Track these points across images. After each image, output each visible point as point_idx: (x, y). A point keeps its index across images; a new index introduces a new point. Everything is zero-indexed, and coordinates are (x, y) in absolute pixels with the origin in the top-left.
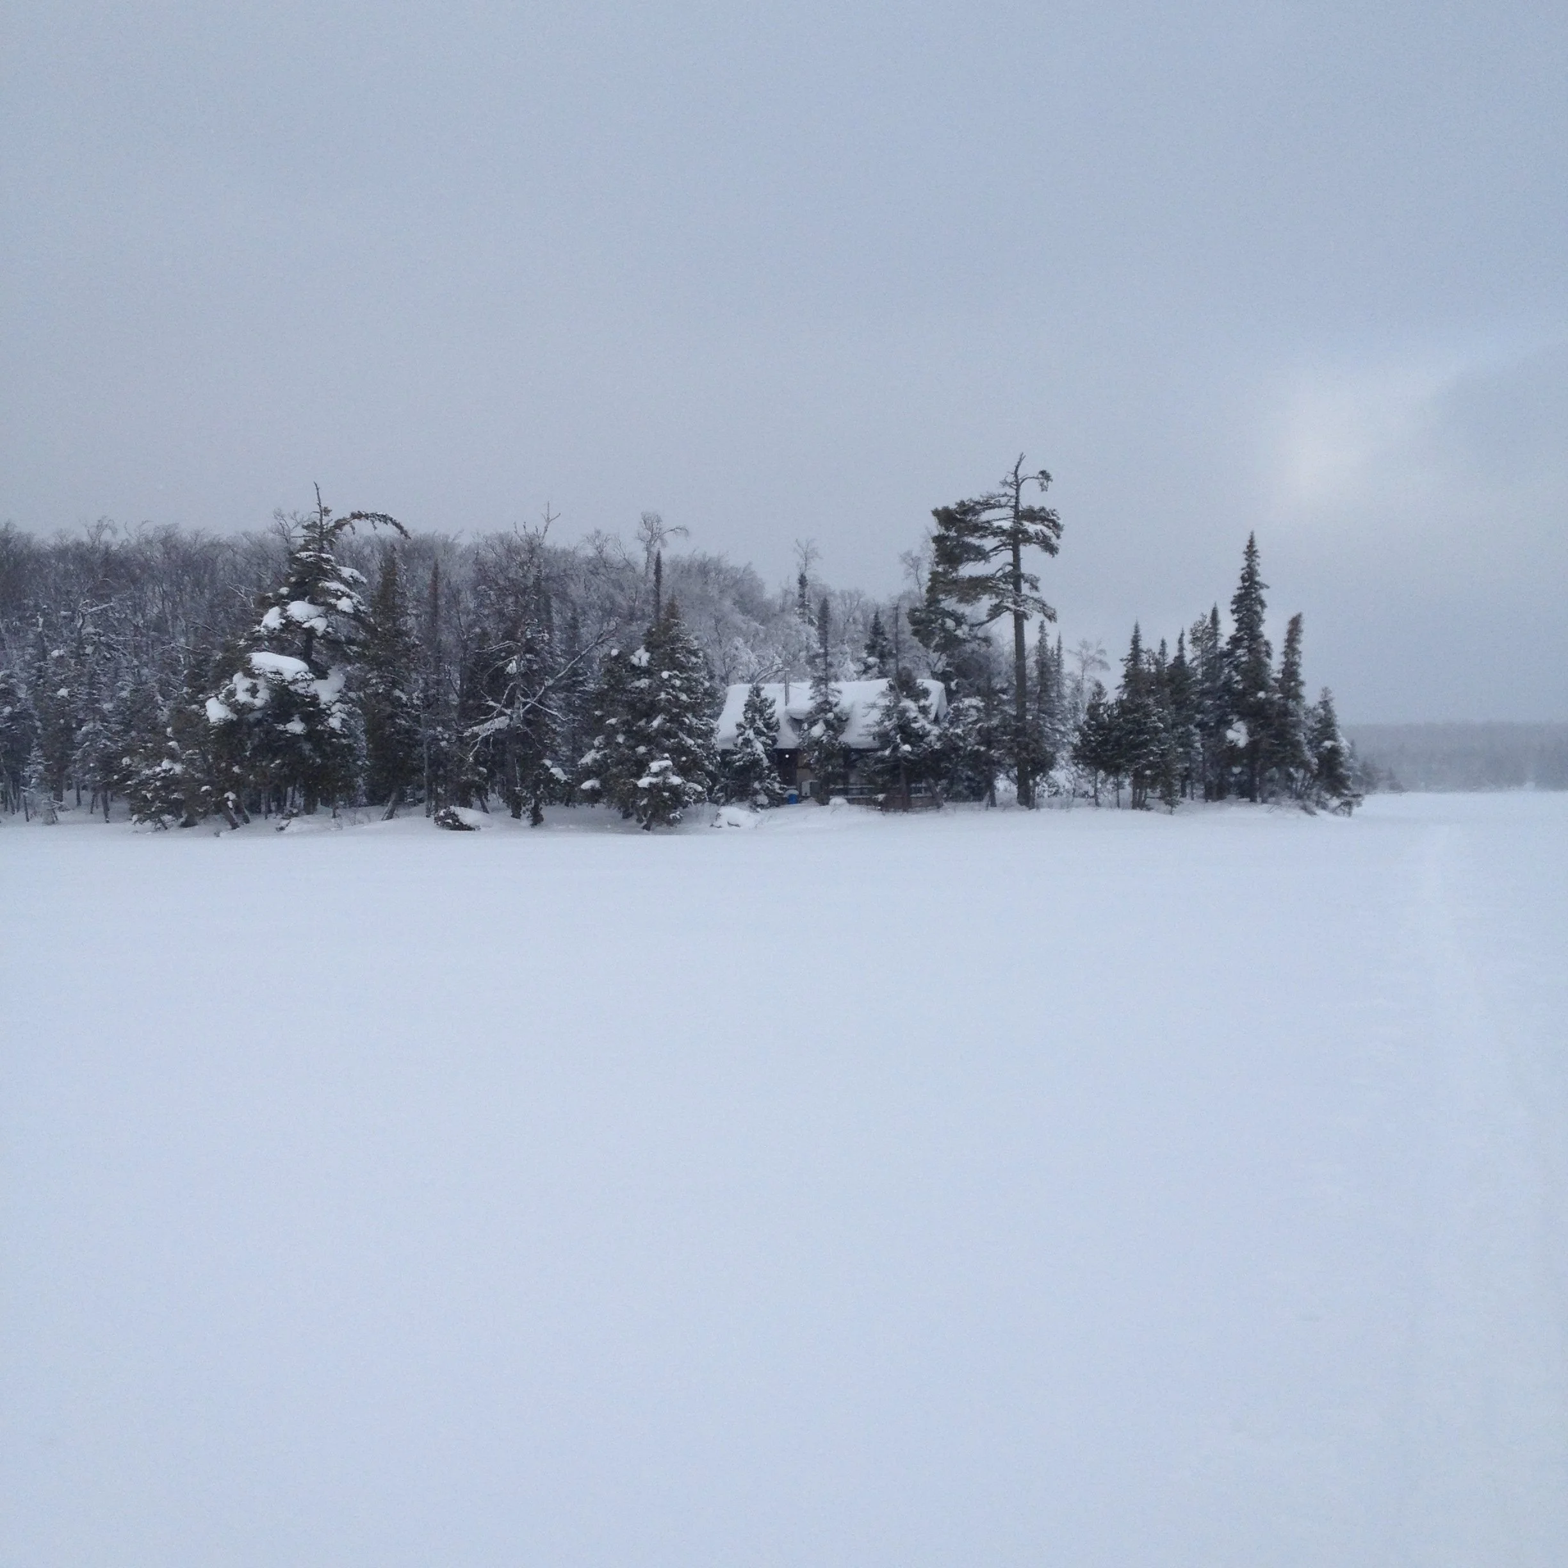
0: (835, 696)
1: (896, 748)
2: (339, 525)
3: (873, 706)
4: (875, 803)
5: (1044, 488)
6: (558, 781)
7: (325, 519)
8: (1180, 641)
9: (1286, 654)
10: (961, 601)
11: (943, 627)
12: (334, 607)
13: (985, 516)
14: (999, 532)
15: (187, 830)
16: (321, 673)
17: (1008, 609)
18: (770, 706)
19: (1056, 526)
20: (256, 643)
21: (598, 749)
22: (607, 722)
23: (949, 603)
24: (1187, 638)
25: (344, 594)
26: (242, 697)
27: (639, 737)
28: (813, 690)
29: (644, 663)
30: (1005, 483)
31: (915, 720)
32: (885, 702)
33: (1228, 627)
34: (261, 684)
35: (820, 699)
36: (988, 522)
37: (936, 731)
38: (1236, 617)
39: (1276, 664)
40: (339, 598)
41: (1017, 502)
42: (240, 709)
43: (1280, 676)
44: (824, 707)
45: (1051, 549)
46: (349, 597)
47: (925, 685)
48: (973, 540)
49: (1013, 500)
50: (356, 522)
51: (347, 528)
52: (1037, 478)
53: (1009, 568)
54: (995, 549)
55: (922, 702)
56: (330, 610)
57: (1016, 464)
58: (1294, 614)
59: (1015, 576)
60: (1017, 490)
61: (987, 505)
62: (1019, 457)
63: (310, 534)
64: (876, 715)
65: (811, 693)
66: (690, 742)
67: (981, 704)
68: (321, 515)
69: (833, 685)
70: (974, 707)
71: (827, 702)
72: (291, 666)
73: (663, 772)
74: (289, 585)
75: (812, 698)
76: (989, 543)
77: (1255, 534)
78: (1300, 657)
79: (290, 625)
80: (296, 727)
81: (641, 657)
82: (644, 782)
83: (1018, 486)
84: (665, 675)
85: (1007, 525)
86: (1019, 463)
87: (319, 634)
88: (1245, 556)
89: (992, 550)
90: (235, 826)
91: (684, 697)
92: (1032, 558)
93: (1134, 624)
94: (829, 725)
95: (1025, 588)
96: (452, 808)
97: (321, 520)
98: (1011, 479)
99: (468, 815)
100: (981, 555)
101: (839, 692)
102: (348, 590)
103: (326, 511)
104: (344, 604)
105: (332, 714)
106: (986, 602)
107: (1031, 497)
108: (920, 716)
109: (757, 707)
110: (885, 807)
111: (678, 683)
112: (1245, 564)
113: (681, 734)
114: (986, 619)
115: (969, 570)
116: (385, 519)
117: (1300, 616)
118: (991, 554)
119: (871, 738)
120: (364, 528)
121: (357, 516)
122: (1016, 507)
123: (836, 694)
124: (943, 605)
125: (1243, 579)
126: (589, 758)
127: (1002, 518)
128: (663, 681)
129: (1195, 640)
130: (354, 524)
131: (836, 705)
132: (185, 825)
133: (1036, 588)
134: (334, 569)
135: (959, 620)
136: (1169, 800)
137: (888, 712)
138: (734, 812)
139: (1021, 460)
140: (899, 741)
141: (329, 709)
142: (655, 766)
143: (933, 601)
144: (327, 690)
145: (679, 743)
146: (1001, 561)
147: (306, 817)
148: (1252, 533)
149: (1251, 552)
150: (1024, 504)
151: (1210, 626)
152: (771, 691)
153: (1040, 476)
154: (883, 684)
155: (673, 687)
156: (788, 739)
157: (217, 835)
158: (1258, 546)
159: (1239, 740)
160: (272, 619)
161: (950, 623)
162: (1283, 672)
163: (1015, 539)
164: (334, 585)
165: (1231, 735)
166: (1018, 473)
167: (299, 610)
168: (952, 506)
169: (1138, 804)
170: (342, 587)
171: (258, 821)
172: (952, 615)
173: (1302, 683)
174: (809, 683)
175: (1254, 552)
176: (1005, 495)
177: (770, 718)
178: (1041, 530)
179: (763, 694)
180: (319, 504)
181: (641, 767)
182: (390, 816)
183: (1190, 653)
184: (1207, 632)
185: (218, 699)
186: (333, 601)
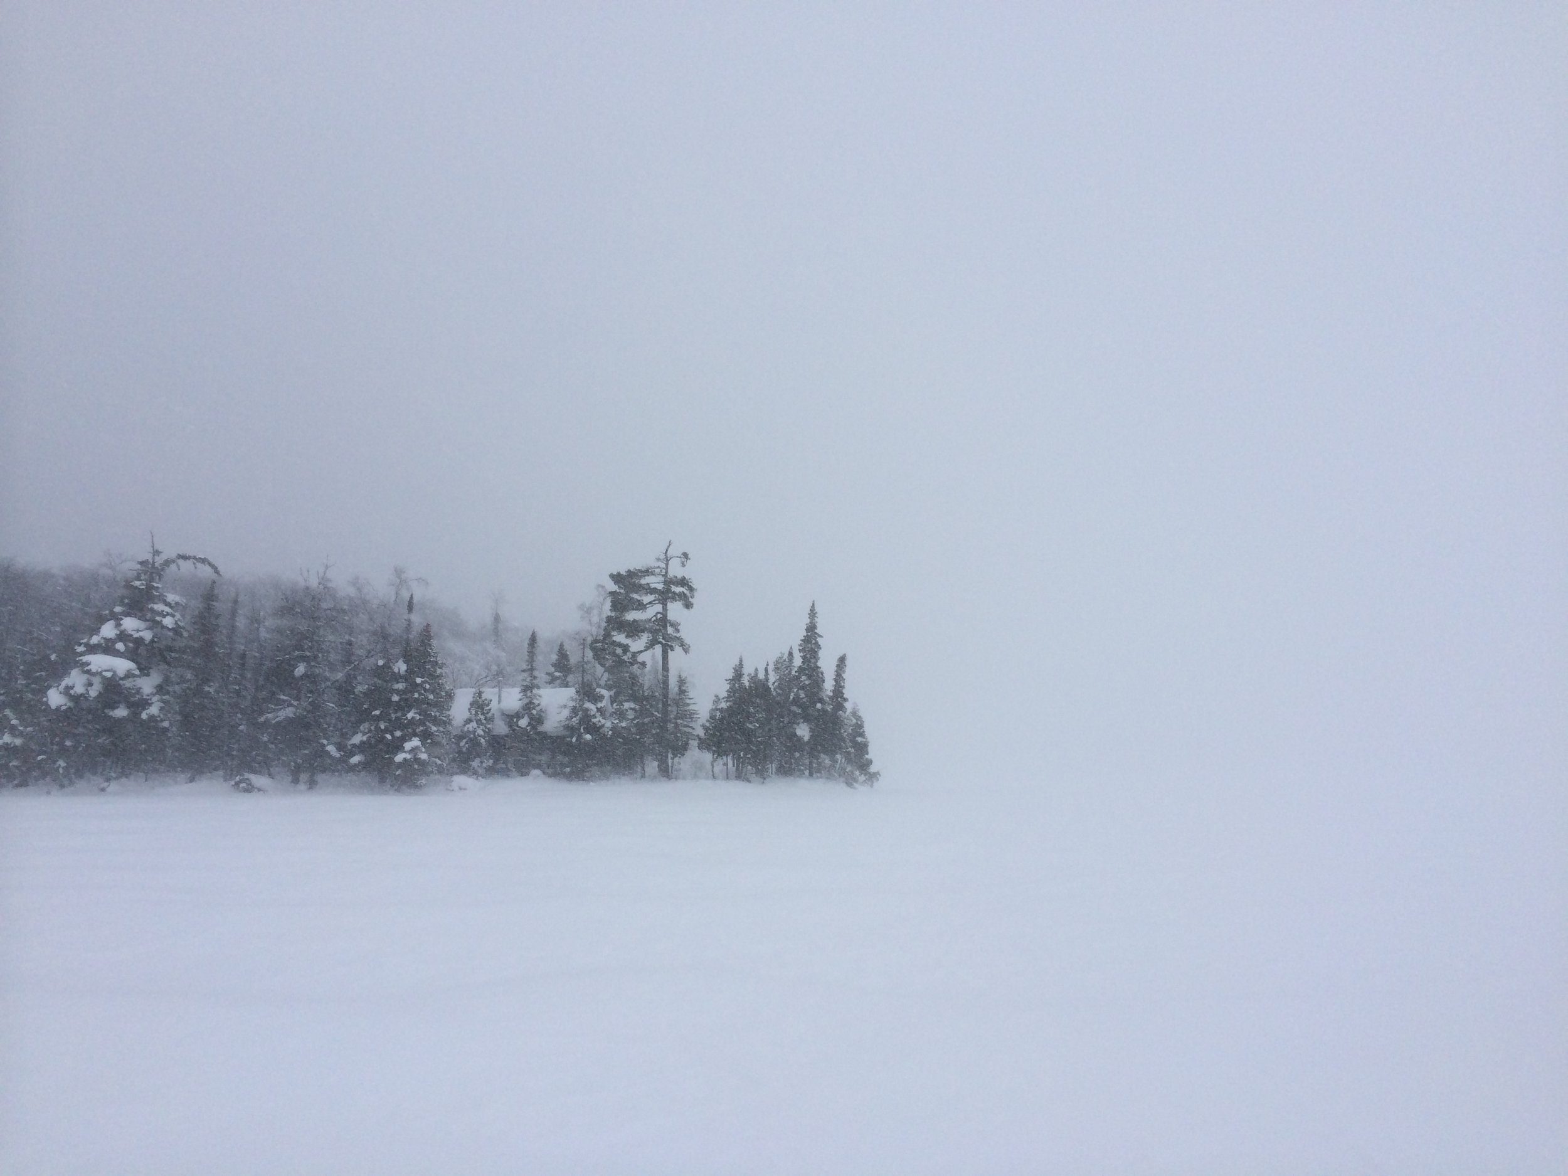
0: (537, 699)
1: (580, 737)
2: (167, 563)
3: (565, 706)
4: (564, 774)
5: (683, 565)
6: (331, 757)
7: (157, 558)
8: (766, 670)
9: (836, 680)
10: (627, 637)
11: (614, 654)
12: (160, 623)
13: (643, 581)
14: (653, 591)
15: (23, 790)
16: (144, 671)
17: (660, 643)
18: (488, 705)
19: (691, 589)
20: (92, 649)
21: (364, 734)
22: (373, 713)
23: (620, 638)
24: (771, 668)
25: (168, 614)
26: (79, 689)
27: (398, 724)
28: (522, 694)
29: (403, 672)
30: (658, 559)
31: (594, 716)
32: (572, 704)
33: (798, 661)
34: (96, 681)
35: (526, 701)
36: (648, 584)
37: (608, 724)
38: (802, 654)
39: (829, 685)
40: (164, 616)
41: (667, 572)
42: (76, 699)
43: (831, 694)
44: (529, 707)
45: (688, 606)
46: (173, 616)
47: (602, 693)
48: (635, 596)
49: (664, 571)
50: (181, 562)
51: (173, 567)
52: (680, 557)
53: (659, 616)
54: (650, 603)
55: (600, 705)
56: (154, 625)
57: (666, 547)
58: (841, 655)
59: (663, 621)
60: (667, 565)
61: (647, 572)
62: (668, 543)
63: (144, 569)
64: (566, 713)
65: (520, 696)
66: (434, 729)
67: (637, 707)
68: (154, 555)
69: (535, 691)
70: (631, 709)
71: (531, 703)
72: (122, 665)
73: (413, 750)
74: (122, 604)
75: (520, 700)
76: (647, 599)
77: (815, 602)
78: (844, 683)
79: (123, 636)
80: (121, 712)
81: (401, 667)
82: (399, 758)
83: (668, 561)
84: (419, 680)
85: (660, 586)
86: (669, 547)
87: (147, 642)
88: (808, 616)
89: (647, 604)
90: (62, 786)
91: (431, 697)
92: (675, 610)
93: (739, 657)
94: (532, 718)
95: (670, 630)
96: (247, 775)
97: (153, 559)
98: (663, 557)
99: (258, 780)
100: (641, 606)
101: (539, 696)
102: (172, 611)
103: (157, 553)
104: (168, 622)
105: (152, 703)
106: (645, 638)
107: (676, 570)
108: (598, 714)
109: (479, 705)
110: (569, 777)
111: (428, 686)
112: (808, 621)
113: (427, 723)
114: (643, 649)
115: (631, 616)
116: (204, 561)
117: (845, 655)
118: (648, 606)
119: (562, 729)
120: (186, 566)
121: (184, 558)
122: (665, 575)
123: (538, 697)
124: (614, 638)
125: (807, 630)
126: (357, 739)
127: (655, 581)
128: (417, 685)
129: (777, 669)
130: (179, 563)
131: (539, 705)
132: (17, 786)
133: (678, 631)
134: (162, 595)
135: (626, 648)
136: (762, 774)
137: (575, 711)
138: (460, 780)
139: (670, 545)
140: (582, 730)
141: (151, 699)
142: (408, 746)
143: (607, 635)
144: (147, 685)
145: (426, 730)
146: (655, 610)
147: (124, 780)
148: (814, 601)
149: (813, 613)
150: (671, 574)
151: (787, 660)
152: (489, 693)
153: (682, 556)
154: (571, 692)
155: (425, 690)
156: (500, 728)
157: (48, 793)
158: (817, 609)
159: (804, 736)
160: (108, 630)
161: (619, 651)
162: (834, 691)
163: (664, 596)
164: (159, 607)
165: (799, 732)
166: (668, 553)
167: (130, 624)
168: (623, 573)
169: (740, 776)
170: (167, 609)
171: (81, 784)
172: (620, 645)
173: (846, 700)
174: (517, 690)
175: (815, 614)
176: (659, 567)
177: (488, 713)
178: (683, 592)
179: (484, 696)
180: (153, 547)
181: (397, 746)
182: (192, 780)
183: (773, 677)
184: (782, 665)
185: (58, 690)
186: (158, 618)
